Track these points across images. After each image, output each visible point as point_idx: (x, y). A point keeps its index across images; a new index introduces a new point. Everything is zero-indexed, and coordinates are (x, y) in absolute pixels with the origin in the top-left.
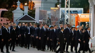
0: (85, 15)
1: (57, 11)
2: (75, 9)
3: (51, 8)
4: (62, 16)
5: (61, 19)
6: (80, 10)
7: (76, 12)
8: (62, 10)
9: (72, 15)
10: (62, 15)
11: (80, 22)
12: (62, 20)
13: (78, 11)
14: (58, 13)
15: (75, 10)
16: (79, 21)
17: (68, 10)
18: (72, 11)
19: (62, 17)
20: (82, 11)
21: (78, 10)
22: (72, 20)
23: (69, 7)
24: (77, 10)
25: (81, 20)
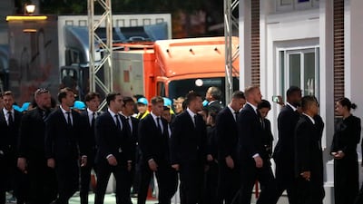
0: (189, 47)
1: (41, 30)
2: (131, 20)
3: (9, 18)
4: (68, 54)
5: (64, 72)
6: (153, 23)
7: (136, 34)
8: (69, 24)
9: (122, 49)
10: (72, 51)
11: (167, 81)
12: (72, 74)
13: (146, 29)
14: (50, 42)
15: (134, 24)
16: (165, 75)
17: (103, 25)
18: (118, 30)
19: (69, 62)
20: (166, 26)
21: (147, 23)
22: (127, 73)
23: (110, 8)
24: (140, 24)
25: (172, 72)
